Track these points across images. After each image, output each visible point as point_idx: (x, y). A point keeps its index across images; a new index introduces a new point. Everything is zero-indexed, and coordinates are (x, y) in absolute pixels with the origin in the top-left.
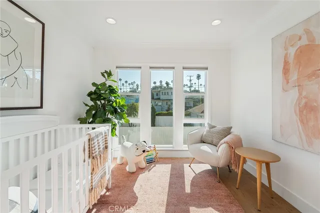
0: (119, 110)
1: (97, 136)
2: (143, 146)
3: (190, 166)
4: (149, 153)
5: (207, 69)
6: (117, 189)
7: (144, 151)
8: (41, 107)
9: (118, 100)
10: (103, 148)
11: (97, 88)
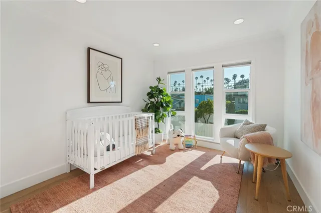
0: (164, 105)
1: (140, 118)
2: (179, 132)
3: (221, 157)
4: (190, 140)
5: (250, 63)
6: (157, 155)
7: (178, 136)
8: (122, 102)
9: (164, 98)
10: (145, 126)
11: (152, 90)
